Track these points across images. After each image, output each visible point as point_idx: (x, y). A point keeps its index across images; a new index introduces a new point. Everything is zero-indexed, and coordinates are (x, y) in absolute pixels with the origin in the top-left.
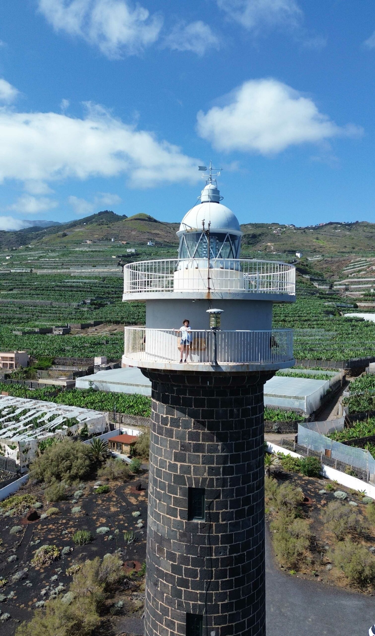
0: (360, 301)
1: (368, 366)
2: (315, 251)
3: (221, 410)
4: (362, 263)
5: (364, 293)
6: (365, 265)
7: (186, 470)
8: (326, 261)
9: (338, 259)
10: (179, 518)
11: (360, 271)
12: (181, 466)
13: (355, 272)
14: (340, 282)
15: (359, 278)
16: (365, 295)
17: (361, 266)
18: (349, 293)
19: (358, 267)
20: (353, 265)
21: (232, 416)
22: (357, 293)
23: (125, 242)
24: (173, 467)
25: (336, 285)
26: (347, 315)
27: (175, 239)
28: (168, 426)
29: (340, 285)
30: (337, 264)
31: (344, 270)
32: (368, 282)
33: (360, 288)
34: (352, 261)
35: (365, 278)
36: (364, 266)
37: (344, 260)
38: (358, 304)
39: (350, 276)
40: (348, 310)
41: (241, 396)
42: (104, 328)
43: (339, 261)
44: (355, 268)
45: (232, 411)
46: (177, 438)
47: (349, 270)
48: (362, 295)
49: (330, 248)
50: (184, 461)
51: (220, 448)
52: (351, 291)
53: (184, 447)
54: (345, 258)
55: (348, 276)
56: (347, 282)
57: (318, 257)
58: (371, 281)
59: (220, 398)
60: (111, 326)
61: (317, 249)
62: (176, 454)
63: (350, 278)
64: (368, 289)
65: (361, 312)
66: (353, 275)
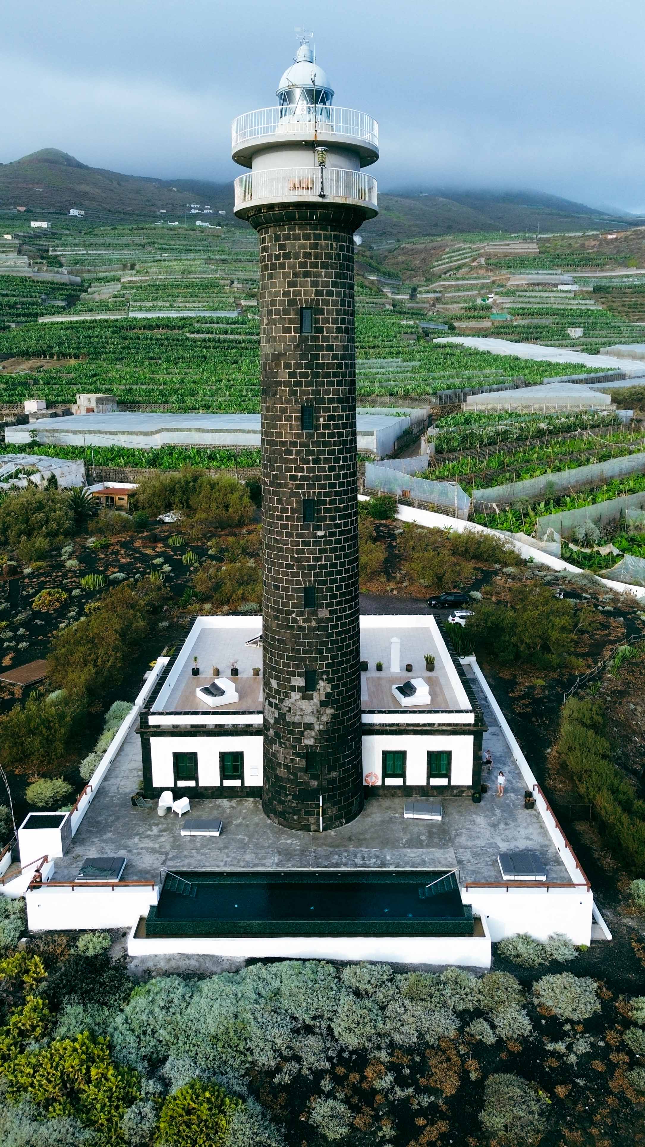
0: (460, 319)
1: (465, 400)
2: (384, 233)
3: (323, 243)
4: (464, 254)
5: (466, 305)
6: (469, 257)
7: (297, 294)
8: (403, 249)
9: (423, 246)
10: (293, 334)
11: (459, 268)
12: (294, 291)
13: (451, 270)
14: (428, 288)
15: (458, 279)
16: (467, 309)
17: (462, 259)
18: (441, 306)
19: (457, 260)
20: (448, 258)
21: (332, 249)
22: (455, 306)
23: (22, 209)
24: (286, 294)
25: (421, 293)
26: (436, 341)
27: (123, 204)
28: (281, 260)
29: (428, 292)
30: (422, 256)
31: (434, 267)
32: (472, 287)
33: (459, 296)
34: (448, 250)
35: (467, 279)
36: (465, 258)
37: (434, 248)
38: (456, 324)
39: (443, 276)
40: (440, 333)
41: (338, 233)
42: (19, 364)
43: (426, 249)
44: (451, 262)
45: (332, 245)
46: (289, 268)
47: (442, 267)
48: (462, 308)
49: (410, 226)
50: (296, 286)
51: (323, 274)
52: (445, 304)
53: (296, 275)
54: (435, 244)
55: (440, 277)
56: (439, 286)
57: (390, 244)
58: (478, 284)
59: (322, 232)
60: (31, 362)
61: (389, 229)
62: (289, 282)
63: (445, 280)
64: (473, 298)
65: (460, 335)
66: (448, 274)
